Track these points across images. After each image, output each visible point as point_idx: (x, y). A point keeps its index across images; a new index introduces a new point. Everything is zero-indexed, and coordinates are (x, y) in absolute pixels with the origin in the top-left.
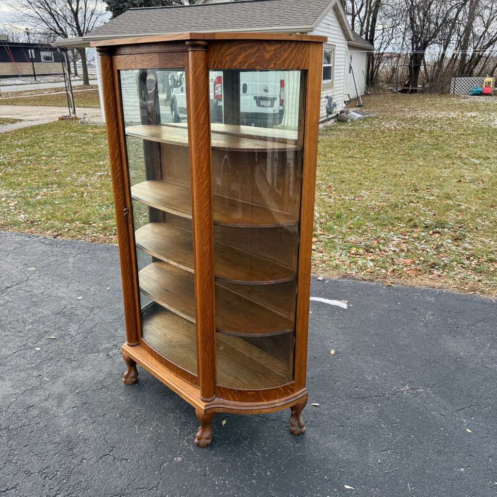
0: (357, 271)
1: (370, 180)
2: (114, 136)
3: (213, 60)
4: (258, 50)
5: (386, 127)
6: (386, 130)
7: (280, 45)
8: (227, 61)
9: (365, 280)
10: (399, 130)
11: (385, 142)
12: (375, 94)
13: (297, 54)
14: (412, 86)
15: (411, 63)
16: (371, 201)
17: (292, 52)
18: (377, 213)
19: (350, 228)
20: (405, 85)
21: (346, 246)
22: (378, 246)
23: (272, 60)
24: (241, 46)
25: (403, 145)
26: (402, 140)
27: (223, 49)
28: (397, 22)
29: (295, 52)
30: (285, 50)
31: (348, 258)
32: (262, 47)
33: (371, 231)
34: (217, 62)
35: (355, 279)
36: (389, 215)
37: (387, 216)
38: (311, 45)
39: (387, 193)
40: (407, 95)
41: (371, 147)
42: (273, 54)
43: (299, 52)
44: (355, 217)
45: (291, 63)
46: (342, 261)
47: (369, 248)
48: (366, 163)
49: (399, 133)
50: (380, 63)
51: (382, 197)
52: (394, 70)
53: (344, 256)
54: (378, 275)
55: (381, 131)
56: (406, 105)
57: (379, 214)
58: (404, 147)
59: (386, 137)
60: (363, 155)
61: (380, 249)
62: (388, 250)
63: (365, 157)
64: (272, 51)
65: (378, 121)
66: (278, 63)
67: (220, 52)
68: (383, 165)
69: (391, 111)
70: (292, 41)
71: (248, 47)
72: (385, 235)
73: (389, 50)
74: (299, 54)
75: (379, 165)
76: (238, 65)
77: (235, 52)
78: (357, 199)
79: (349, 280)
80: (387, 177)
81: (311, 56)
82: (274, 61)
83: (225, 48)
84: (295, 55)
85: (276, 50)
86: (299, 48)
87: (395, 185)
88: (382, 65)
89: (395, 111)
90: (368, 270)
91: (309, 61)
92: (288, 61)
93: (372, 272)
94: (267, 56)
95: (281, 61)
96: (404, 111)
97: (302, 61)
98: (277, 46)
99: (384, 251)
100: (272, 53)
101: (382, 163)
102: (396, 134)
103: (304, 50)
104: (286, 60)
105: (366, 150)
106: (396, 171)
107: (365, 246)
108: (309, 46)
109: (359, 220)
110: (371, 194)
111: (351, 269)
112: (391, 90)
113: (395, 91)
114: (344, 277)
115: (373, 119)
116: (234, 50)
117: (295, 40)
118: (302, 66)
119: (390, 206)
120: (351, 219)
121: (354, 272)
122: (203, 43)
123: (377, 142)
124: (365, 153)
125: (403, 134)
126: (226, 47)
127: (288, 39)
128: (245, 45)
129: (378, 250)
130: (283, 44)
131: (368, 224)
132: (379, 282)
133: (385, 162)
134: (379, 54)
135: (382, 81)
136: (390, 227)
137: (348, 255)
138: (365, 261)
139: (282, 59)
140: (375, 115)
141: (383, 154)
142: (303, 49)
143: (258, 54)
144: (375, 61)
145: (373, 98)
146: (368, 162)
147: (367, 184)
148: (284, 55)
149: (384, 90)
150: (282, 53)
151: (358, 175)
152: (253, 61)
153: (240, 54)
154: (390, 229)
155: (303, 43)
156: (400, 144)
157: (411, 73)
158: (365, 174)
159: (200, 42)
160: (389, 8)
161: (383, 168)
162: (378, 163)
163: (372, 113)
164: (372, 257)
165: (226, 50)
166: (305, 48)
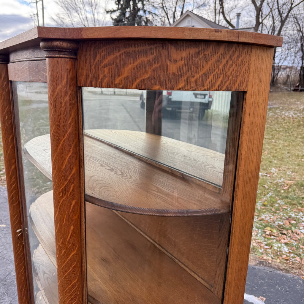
0: (272, 256)
1: (278, 158)
2: (9, 151)
3: (85, 73)
4: (158, 58)
5: (285, 116)
6: (286, 118)
7: (197, 50)
8: (105, 76)
9: (282, 270)
10: (296, 118)
11: (286, 127)
12: (276, 91)
13: (228, 66)
14: (301, 87)
15: (301, 72)
16: (280, 178)
17: (218, 61)
18: (286, 191)
19: (264, 205)
20: (296, 87)
21: (262, 225)
22: (291, 228)
23: (181, 76)
24: (127, 50)
25: (300, 130)
26: (299, 126)
27: (98, 56)
28: (291, 47)
29: (224, 61)
30: (206, 58)
31: (263, 238)
32: (164, 52)
33: (283, 210)
34: (91, 75)
35: (271, 267)
36: (296, 194)
37: (295, 195)
38: (254, 51)
39: (292, 172)
40: (298, 93)
41: (276, 130)
42: (185, 65)
43: (231, 62)
44: (268, 193)
45: (216, 81)
46: (259, 242)
47: (282, 229)
48: (273, 143)
49: (296, 120)
50: (279, 72)
51: (289, 175)
52: (288, 76)
53: (260, 236)
54: (293, 264)
55: (282, 119)
56: (298, 100)
57: (289, 192)
58: (301, 131)
59: (286, 123)
60: (271, 137)
61: (292, 231)
62: (300, 233)
63: (273, 138)
64: (181, 59)
65: (279, 111)
66: (193, 80)
67: (94, 60)
68: (287, 146)
69: (288, 104)
70: (219, 43)
71: (140, 52)
72: (295, 215)
73: (286, 64)
74: (231, 66)
75: (284, 146)
76: (123, 82)
77: (118, 61)
78: (268, 175)
79: (266, 268)
80: (291, 157)
81: (252, 70)
82: (186, 77)
83: (103, 54)
84: (225, 66)
85: (189, 58)
86: (232, 55)
87: (299, 165)
88: (280, 73)
89: (291, 104)
90: (284, 256)
91: (248, 78)
92: (211, 77)
93: (287, 260)
94: (173, 68)
95: (197, 76)
96: (297, 104)
97: (237, 77)
98: (192, 51)
99: (296, 233)
100: (182, 62)
101: (286, 144)
102: (294, 121)
103: (241, 59)
104: (207, 74)
105: (272, 133)
106: (298, 152)
107: (278, 226)
108: (251, 52)
109: (271, 197)
110: (280, 172)
111: (267, 254)
112: (286, 89)
113: (289, 90)
114: (261, 263)
115: (276, 109)
116: (117, 57)
117: (226, 39)
118: (237, 85)
119: (296, 185)
120: (265, 195)
121: (270, 258)
122: (64, 45)
123: (281, 126)
124: (272, 135)
125: (299, 121)
126: (103, 52)
127: (212, 38)
128: (134, 49)
129: (290, 231)
130: (203, 47)
131: (279, 202)
132: (295, 273)
133: (288, 143)
134: (278, 66)
135: (280, 83)
136: (299, 208)
137: (264, 235)
138: (280, 245)
139: (201, 73)
140: (277, 106)
141: (285, 136)
142: (238, 57)
143: (157, 65)
144: (276, 71)
145: (275, 94)
146: (275, 142)
147: (276, 162)
148: (203, 66)
149: (281, 89)
150: (201, 63)
151: (268, 153)
152: (147, 76)
153: (125, 65)
154: (299, 210)
155: (241, 46)
156: (298, 129)
157: (301, 79)
158: (273, 153)
159: (58, 43)
160: (286, 38)
161: (287, 148)
162: (282, 144)
163: (275, 104)
164: (286, 241)
165: (104, 58)
166: (243, 56)
